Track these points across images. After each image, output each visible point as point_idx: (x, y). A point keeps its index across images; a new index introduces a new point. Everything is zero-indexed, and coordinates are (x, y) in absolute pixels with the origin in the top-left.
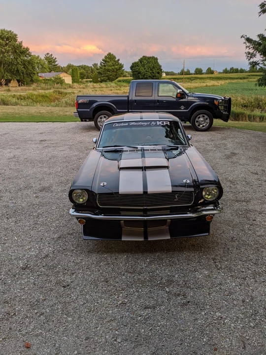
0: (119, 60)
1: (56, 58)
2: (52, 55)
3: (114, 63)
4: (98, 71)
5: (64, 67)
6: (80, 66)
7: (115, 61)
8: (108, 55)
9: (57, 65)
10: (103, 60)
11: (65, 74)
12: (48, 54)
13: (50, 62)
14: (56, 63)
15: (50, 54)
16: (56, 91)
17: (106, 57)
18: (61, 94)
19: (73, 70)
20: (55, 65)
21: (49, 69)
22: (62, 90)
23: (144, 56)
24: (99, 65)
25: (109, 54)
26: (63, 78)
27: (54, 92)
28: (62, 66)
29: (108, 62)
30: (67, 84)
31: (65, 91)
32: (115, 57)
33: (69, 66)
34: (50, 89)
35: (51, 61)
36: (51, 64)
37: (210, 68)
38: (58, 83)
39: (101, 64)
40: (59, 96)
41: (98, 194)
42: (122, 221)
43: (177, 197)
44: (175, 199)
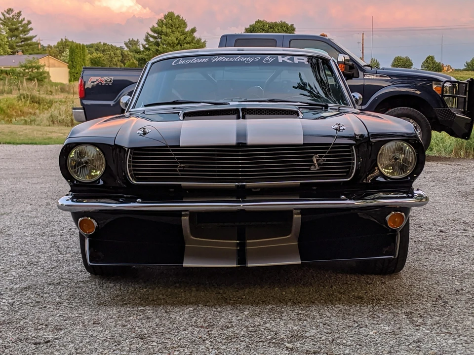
0: (193, 30)
1: (29, 23)
2: (19, 14)
3: (182, 37)
4: (141, 56)
5: (49, 46)
6: (91, 46)
7: (183, 33)
8: (165, 17)
9: (31, 38)
10: (153, 30)
11: (52, 60)
12: (9, 11)
13: (13, 31)
14: (30, 34)
15: (16, 11)
16: (26, 97)
17: (160, 23)
18: (39, 103)
19: (72, 52)
20: (27, 39)
21: (11, 47)
22: (43, 96)
23: (258, 22)
24: (142, 42)
25: (170, 16)
26: (46, 69)
27: (19, 99)
28: (46, 45)
29: (166, 35)
30: (56, 84)
31: (49, 97)
32: (185, 24)
33: (64, 45)
34: (10, 92)
35: (17, 29)
36: (16, 36)
37: (432, 58)
38: (30, 79)
39: (147, 40)
40: (33, 107)
41: (130, 150)
42: (185, 215)
43: (317, 161)
44: (312, 167)
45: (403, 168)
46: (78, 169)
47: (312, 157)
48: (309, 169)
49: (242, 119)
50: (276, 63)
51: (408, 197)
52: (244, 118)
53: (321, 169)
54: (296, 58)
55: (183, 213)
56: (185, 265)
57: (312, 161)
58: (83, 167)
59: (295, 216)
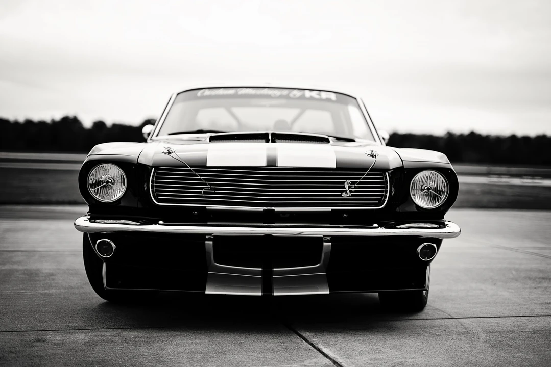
41: (153, 169)
42: (209, 240)
43: (349, 187)
44: (344, 193)
45: (434, 198)
46: (98, 189)
47: (343, 183)
48: (340, 196)
49: (272, 142)
50: (302, 98)
51: (440, 228)
52: (273, 141)
53: (353, 196)
54: (323, 93)
55: (207, 237)
56: (207, 292)
57: (344, 187)
58: (103, 187)
59: (325, 244)
